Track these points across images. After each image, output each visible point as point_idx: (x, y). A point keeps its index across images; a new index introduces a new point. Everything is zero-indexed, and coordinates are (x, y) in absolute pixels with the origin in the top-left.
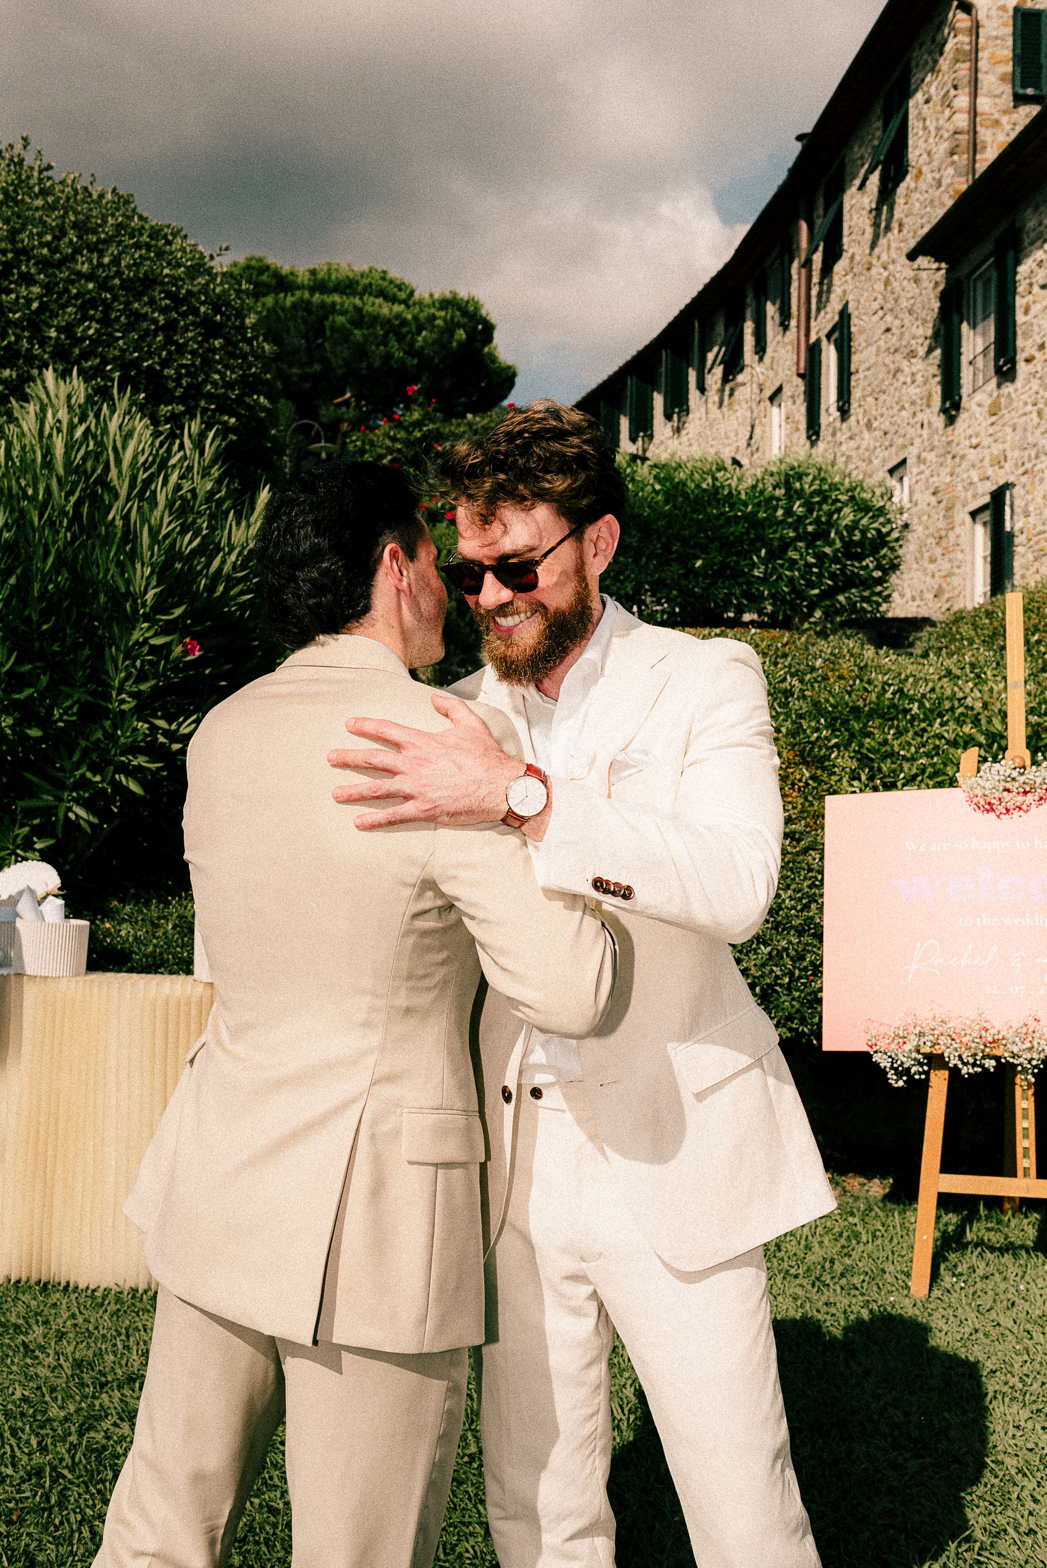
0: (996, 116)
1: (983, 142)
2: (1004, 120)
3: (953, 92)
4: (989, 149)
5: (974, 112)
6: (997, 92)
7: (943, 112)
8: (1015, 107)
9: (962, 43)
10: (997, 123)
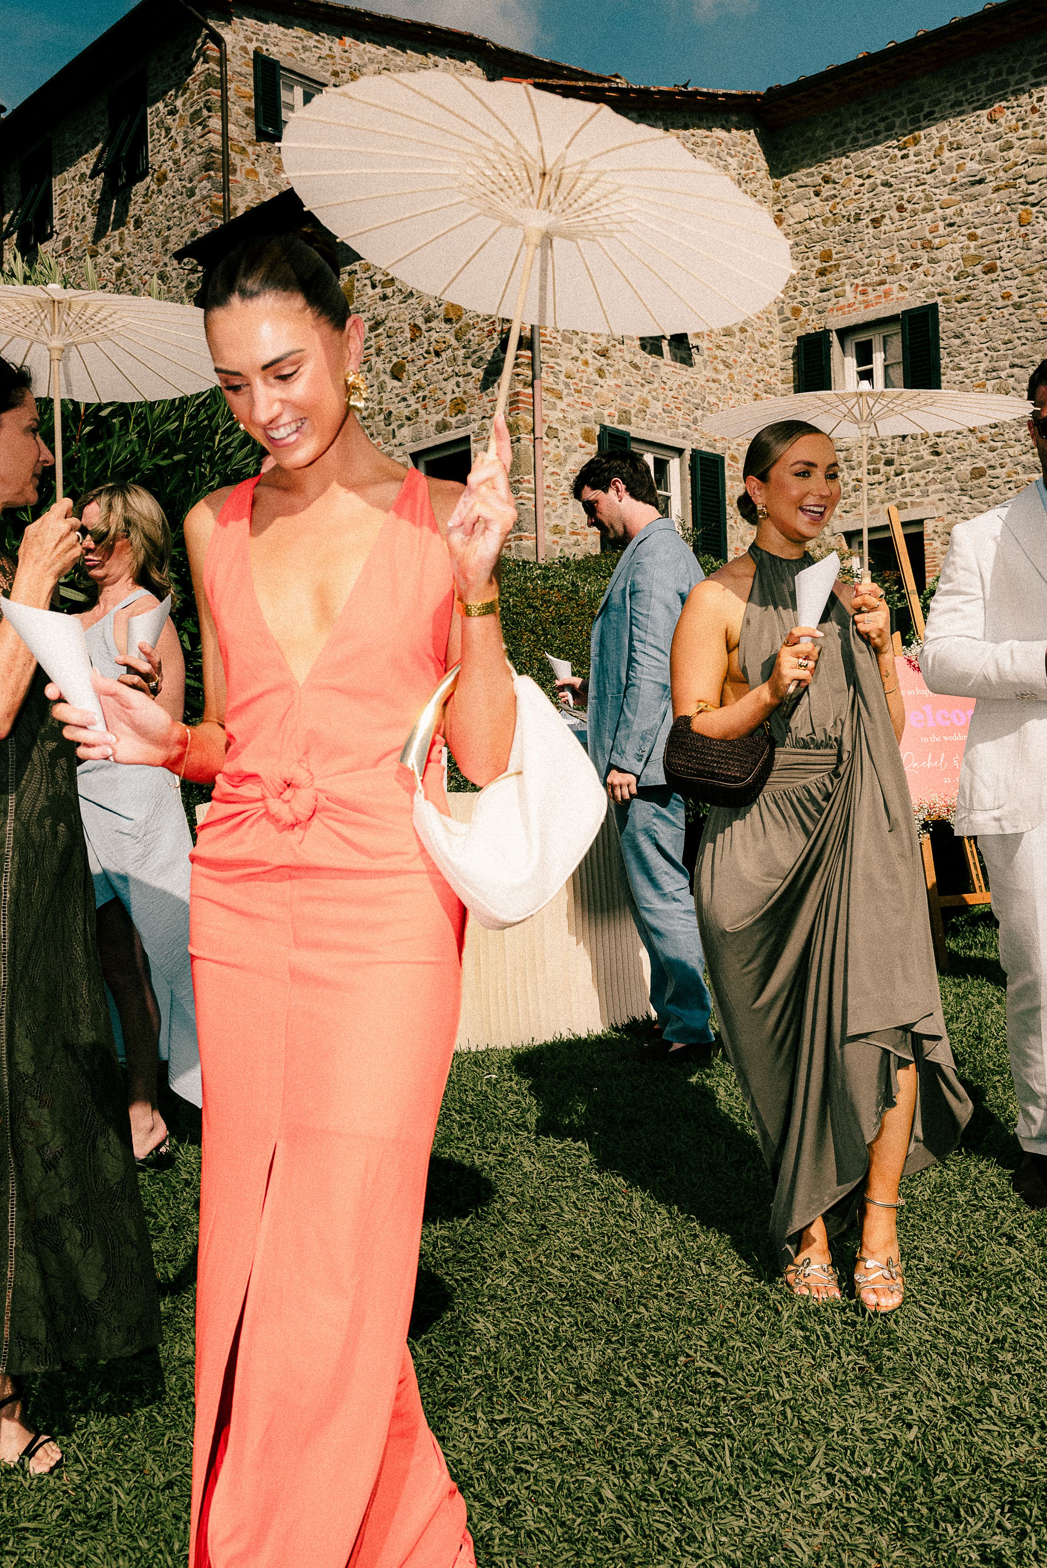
0: (243, 144)
1: (234, 165)
2: (250, 149)
3: (205, 113)
4: (238, 173)
5: (225, 135)
6: (244, 123)
7: (193, 128)
8: (258, 140)
9: (214, 70)
10: (243, 151)
